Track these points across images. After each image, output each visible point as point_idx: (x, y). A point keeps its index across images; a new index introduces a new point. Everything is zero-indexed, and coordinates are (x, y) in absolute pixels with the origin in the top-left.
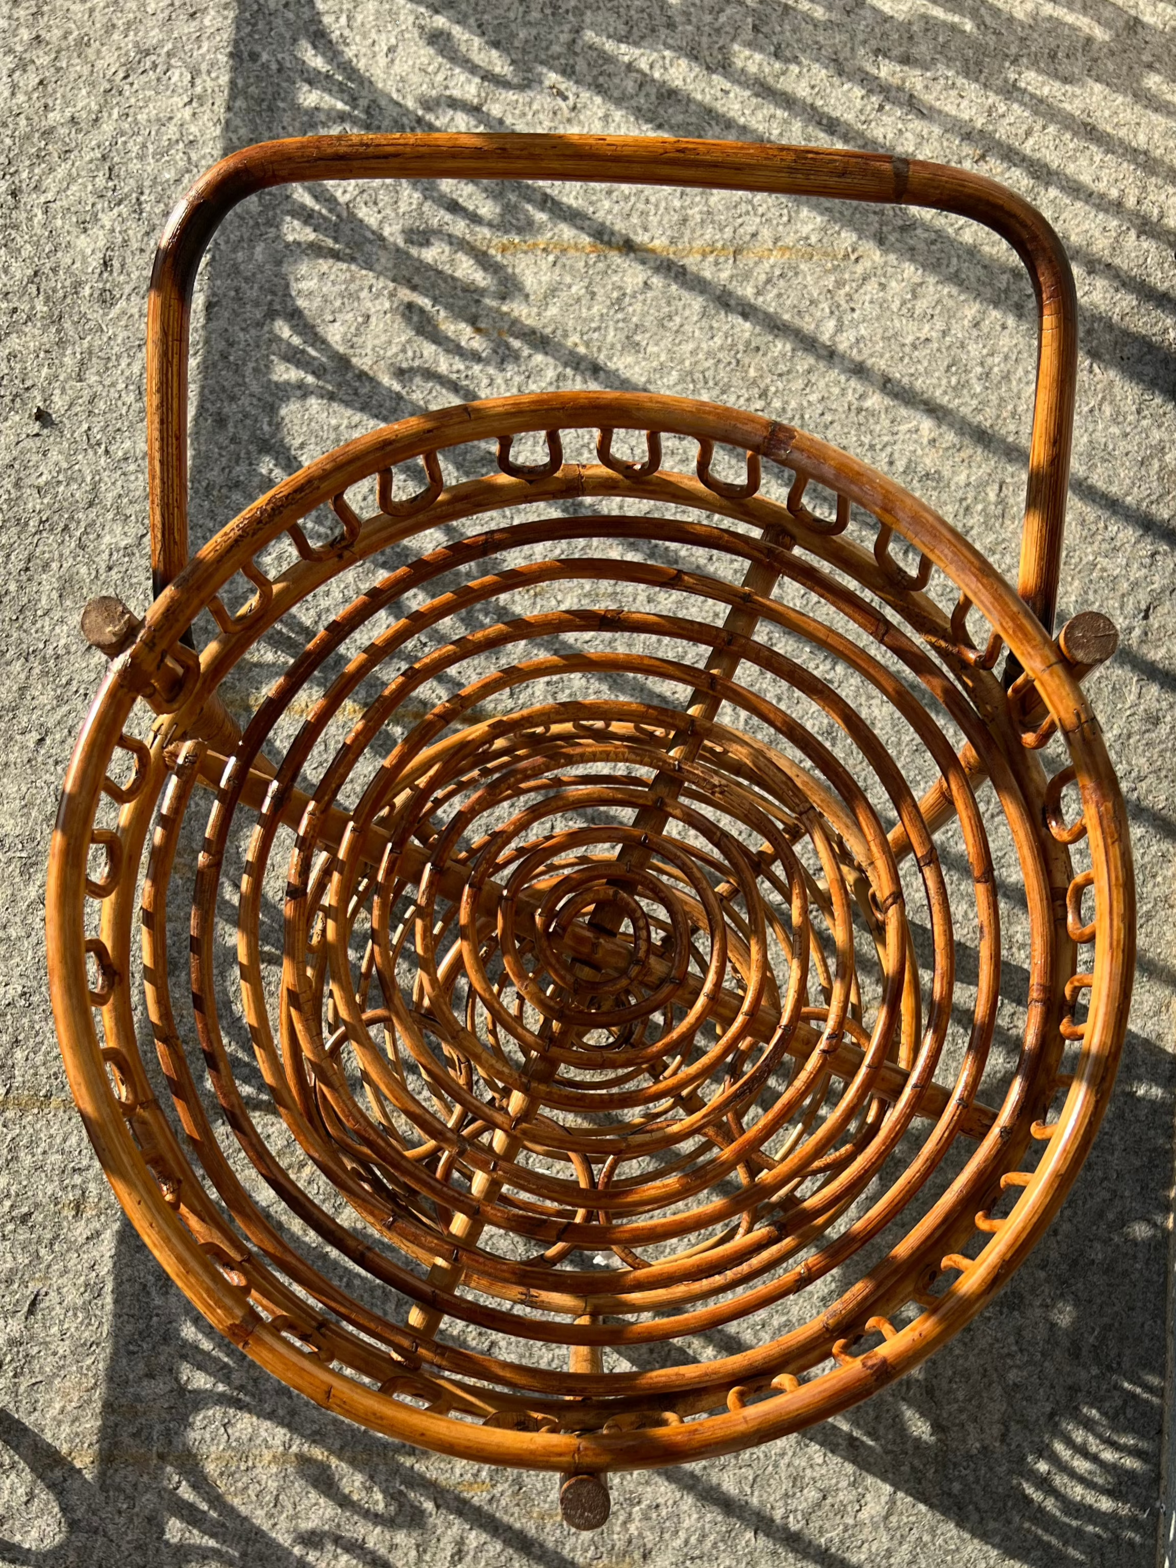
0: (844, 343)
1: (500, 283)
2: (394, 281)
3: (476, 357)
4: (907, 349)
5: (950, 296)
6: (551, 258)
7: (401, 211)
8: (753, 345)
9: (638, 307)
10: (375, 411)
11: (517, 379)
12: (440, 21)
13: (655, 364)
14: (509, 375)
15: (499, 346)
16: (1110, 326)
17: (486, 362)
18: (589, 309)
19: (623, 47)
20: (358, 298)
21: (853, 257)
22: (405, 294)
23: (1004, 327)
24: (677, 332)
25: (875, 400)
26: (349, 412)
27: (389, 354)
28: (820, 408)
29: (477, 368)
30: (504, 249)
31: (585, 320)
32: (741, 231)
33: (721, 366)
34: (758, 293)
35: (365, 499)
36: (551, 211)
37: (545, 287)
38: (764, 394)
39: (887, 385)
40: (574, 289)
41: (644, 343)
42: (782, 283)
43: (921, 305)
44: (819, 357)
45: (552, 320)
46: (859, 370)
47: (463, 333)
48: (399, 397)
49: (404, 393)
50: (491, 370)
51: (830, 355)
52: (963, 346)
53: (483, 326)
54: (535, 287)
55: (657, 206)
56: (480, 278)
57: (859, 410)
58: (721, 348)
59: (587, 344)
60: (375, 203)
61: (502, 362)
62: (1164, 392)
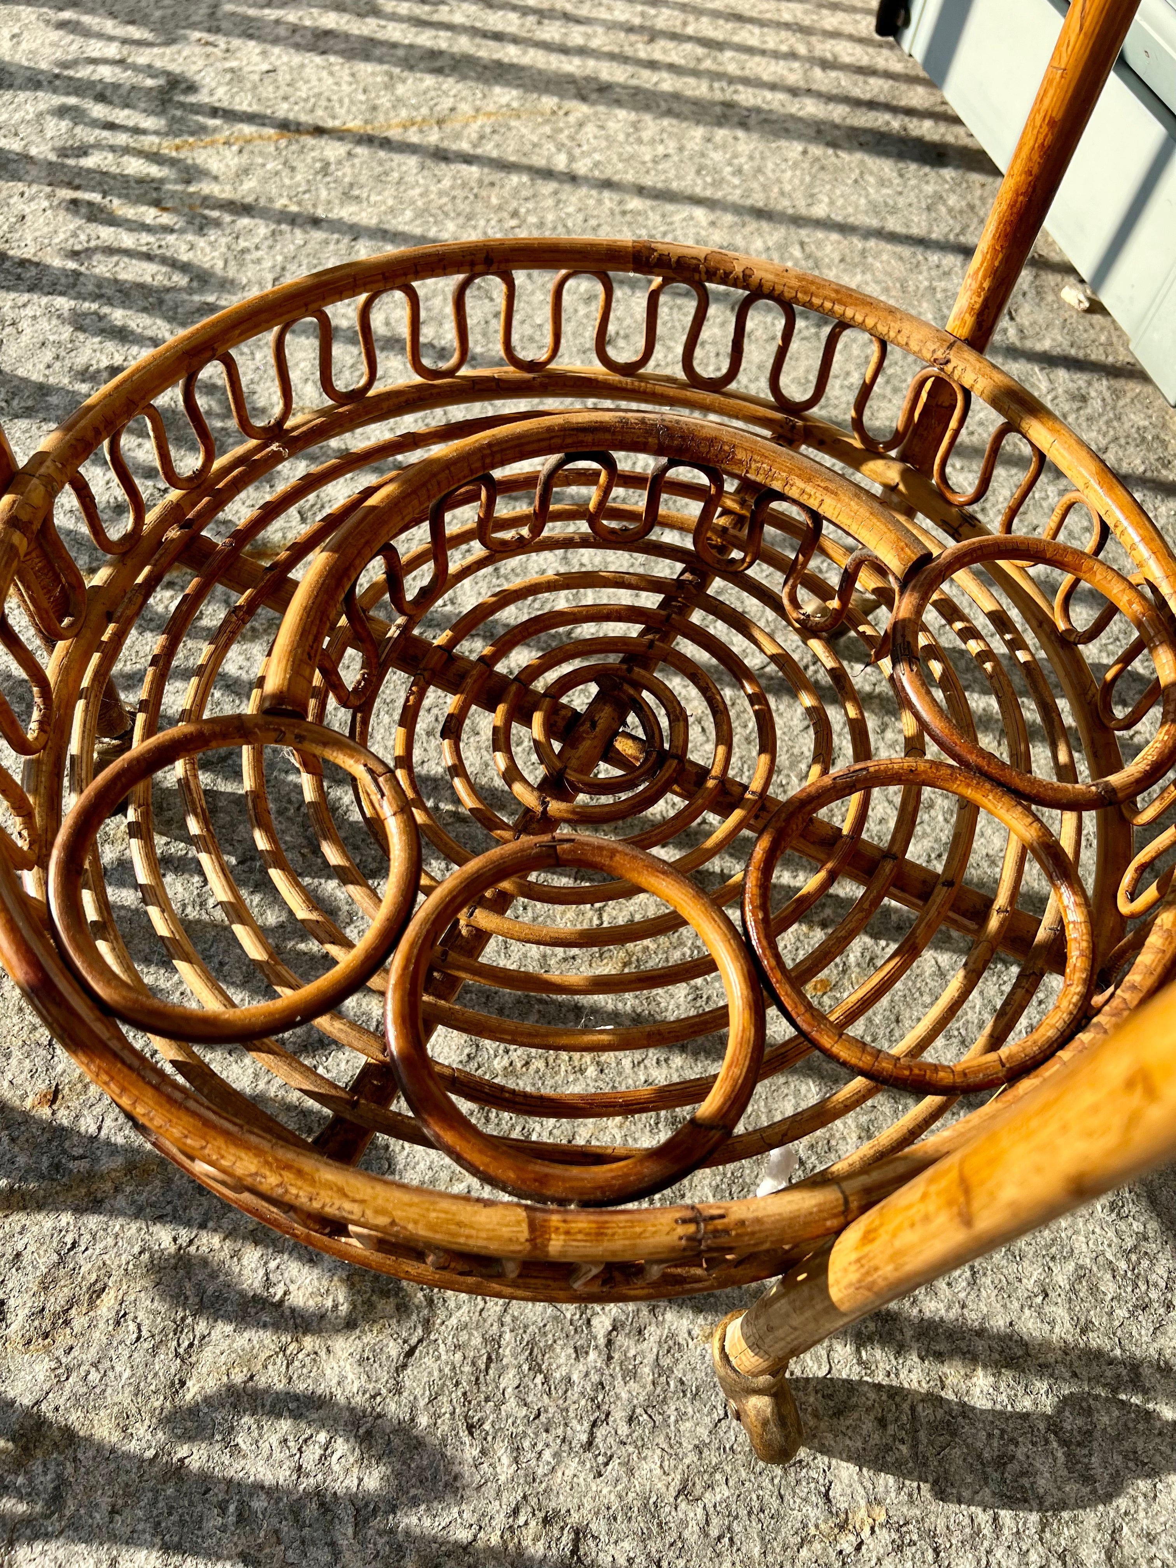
0: (582, 167)
1: (180, 171)
2: (50, 185)
3: (168, 230)
4: (650, 165)
5: (671, 125)
6: (235, 148)
7: (49, 136)
8: (486, 182)
9: (348, 170)
10: (46, 290)
11: (223, 241)
12: (67, 15)
13: (383, 208)
14: (212, 238)
15: (193, 218)
16: (836, 127)
17: (182, 231)
18: (292, 178)
19: (267, 11)
20: (8, 205)
21: (561, 113)
22: (67, 194)
23: (736, 138)
24: (398, 183)
25: (635, 203)
26: (13, 295)
27: (56, 240)
28: (580, 217)
29: (171, 238)
30: (178, 148)
31: (290, 187)
32: (438, 108)
33: (458, 201)
34: (475, 146)
35: (49, 367)
36: (223, 117)
37: (234, 170)
38: (515, 214)
39: (640, 191)
40: (269, 167)
41: (365, 195)
42: (496, 137)
43: (646, 135)
44: (561, 182)
45: (251, 191)
46: (607, 184)
47: (150, 215)
48: (76, 274)
49: (83, 269)
50: (190, 237)
51: (573, 179)
52: (703, 155)
53: (169, 205)
54: (223, 169)
55: (341, 101)
56: (154, 171)
57: (624, 213)
58: (453, 187)
59: (299, 203)
60: (16, 134)
61: (201, 228)
62: (915, 159)
